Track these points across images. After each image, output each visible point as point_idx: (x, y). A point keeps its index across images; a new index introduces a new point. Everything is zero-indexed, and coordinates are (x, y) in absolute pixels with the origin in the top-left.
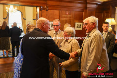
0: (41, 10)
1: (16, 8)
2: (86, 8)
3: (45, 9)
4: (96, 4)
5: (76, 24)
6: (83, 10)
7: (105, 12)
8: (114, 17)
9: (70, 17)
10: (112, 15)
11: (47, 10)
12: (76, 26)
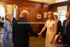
0: (18, 7)
1: (2, 5)
2: (43, 7)
3: (21, 7)
4: (48, 5)
5: (38, 15)
6: (41, 8)
7: (52, 9)
8: (57, 12)
9: (35, 11)
10: (56, 11)
11: (22, 7)
12: (38, 16)
